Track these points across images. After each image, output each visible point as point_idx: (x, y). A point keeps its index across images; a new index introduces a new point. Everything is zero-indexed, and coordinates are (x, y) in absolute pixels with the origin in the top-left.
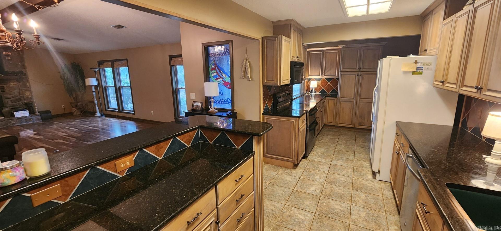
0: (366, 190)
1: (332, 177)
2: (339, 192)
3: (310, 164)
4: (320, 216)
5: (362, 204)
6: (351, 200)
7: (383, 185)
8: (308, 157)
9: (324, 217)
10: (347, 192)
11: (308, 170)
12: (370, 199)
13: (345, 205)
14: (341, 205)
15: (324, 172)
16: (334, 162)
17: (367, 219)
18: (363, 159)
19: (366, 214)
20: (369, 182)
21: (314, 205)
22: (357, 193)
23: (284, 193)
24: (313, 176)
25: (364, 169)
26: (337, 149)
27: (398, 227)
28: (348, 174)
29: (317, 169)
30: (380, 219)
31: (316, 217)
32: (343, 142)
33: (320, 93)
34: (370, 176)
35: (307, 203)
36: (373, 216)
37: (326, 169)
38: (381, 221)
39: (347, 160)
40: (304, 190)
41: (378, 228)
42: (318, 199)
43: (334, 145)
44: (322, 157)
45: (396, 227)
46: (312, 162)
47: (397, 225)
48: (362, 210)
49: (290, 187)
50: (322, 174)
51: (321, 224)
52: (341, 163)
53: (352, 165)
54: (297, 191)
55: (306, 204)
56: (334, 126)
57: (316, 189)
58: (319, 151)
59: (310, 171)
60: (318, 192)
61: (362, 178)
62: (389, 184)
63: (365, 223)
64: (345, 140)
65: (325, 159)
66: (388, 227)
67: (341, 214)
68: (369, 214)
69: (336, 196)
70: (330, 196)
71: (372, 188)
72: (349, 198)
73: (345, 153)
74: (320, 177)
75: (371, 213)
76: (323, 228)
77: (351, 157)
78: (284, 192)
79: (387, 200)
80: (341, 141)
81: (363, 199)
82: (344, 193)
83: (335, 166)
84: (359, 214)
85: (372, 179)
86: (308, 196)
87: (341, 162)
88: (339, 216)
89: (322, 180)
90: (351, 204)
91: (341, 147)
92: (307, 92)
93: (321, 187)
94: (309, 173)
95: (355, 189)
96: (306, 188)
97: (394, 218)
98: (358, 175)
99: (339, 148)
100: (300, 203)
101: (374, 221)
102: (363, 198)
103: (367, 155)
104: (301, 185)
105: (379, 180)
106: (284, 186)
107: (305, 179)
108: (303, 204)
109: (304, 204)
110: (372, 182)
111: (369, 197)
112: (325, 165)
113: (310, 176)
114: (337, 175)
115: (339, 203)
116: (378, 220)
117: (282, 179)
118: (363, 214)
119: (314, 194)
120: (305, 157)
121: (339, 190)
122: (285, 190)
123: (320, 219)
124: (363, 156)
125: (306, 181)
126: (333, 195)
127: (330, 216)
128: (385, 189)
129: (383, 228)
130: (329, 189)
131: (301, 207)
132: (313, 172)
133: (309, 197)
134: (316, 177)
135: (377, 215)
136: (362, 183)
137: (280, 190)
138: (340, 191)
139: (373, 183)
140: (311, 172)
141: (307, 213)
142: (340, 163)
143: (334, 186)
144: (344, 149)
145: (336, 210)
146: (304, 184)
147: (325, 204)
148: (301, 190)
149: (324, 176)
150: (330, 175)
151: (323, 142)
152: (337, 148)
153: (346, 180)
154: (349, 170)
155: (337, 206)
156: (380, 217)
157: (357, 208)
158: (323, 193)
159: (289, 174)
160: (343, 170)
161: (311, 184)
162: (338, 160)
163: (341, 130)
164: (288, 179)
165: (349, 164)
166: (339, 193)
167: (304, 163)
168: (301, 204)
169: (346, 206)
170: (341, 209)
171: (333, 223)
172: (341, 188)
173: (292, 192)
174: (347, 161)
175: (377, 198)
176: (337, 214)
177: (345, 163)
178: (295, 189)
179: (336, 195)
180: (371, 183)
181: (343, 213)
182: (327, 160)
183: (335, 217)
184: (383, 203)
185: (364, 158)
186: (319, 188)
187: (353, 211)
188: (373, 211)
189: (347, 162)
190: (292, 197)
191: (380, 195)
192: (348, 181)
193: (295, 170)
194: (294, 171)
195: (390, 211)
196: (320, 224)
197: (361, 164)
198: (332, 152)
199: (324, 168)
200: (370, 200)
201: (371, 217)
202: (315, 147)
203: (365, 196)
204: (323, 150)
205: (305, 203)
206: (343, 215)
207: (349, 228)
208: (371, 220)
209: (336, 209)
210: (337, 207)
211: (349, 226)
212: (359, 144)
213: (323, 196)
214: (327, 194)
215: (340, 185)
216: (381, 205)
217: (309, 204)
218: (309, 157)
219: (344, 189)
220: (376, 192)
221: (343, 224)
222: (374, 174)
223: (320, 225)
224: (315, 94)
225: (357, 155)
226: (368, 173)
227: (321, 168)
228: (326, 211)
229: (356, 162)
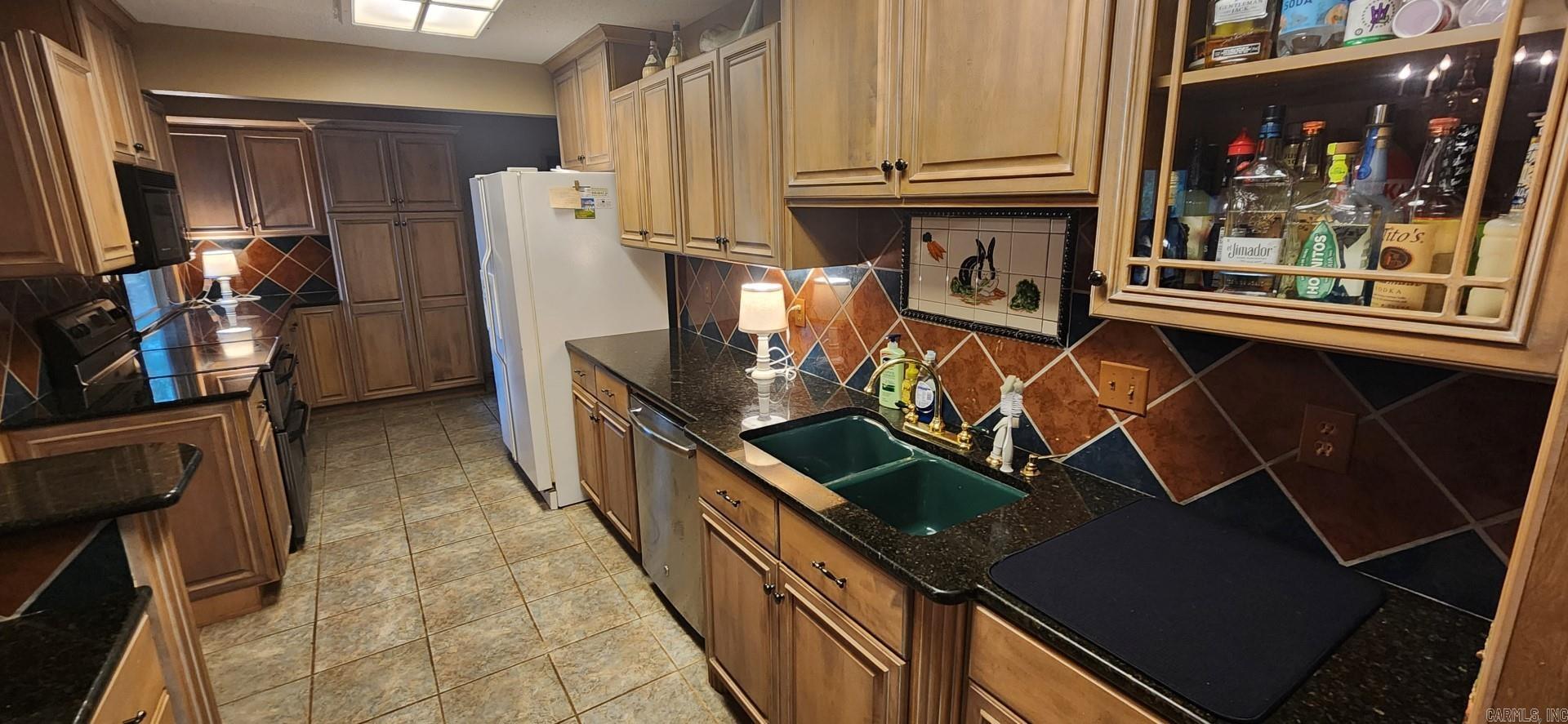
0: (542, 546)
1: (432, 561)
2: (477, 591)
3: (329, 560)
4: (459, 692)
5: (551, 586)
6: (521, 594)
7: (573, 514)
8: (308, 539)
9: (471, 684)
10: (498, 577)
11: (331, 582)
12: (561, 563)
13: (511, 615)
14: (501, 621)
15: (397, 560)
16: (415, 516)
17: (580, 616)
18: (494, 473)
19: (572, 604)
20: (539, 523)
21: (420, 675)
22: (524, 566)
23: (275, 710)
24: (365, 592)
25: (509, 497)
26: (400, 473)
27: (646, 589)
28: (475, 529)
29: (366, 562)
30: (606, 595)
31: (448, 702)
32: (408, 445)
33: (258, 298)
34: (534, 508)
35: (391, 683)
36: (588, 599)
37: (398, 548)
38: (610, 599)
39: (450, 493)
40: (359, 651)
41: (612, 617)
42: (422, 648)
43: (383, 465)
44: (361, 516)
45: (643, 593)
46: (334, 550)
47: (643, 588)
48: (557, 601)
49: (289, 674)
50: (393, 569)
51: (474, 708)
52: (437, 510)
53: (471, 501)
54: (329, 672)
55: (391, 689)
56: (354, 403)
57: (398, 623)
58: (339, 505)
59: (344, 579)
60: (411, 628)
61: (518, 523)
62: (585, 507)
63: (581, 627)
64: (411, 438)
65: (377, 518)
66: (630, 603)
67: (513, 645)
68: (579, 599)
69: (474, 607)
70: (455, 617)
71: (552, 534)
72: (513, 591)
73: (435, 477)
74: (393, 581)
75: (582, 595)
76: (487, 714)
77: (458, 481)
78: (277, 707)
79: (596, 544)
80: (402, 445)
81: (546, 573)
82: (492, 586)
83: (422, 526)
84: (557, 615)
85: (541, 514)
86: (383, 662)
87: (435, 507)
88: (512, 653)
89: (405, 586)
90: (526, 604)
91: (412, 464)
92: (188, 298)
93: (412, 608)
94: (343, 588)
95: (514, 560)
96: (362, 641)
97: (631, 574)
98: (502, 521)
99: (408, 469)
100: (365, 700)
101: (597, 608)
102: (547, 570)
103: (497, 459)
104: (337, 643)
105: (559, 508)
106: (259, 688)
107: (340, 617)
108: (380, 697)
109: (383, 692)
110: (544, 521)
111: (556, 560)
112: (389, 538)
113: (355, 595)
114: (444, 549)
115: (494, 621)
116: (602, 601)
117: (232, 670)
118: (566, 609)
119: (399, 642)
120: (297, 544)
121: (474, 585)
122: (276, 696)
123: (464, 698)
124: (488, 465)
125: (346, 621)
126: (464, 608)
127: (486, 670)
128: (581, 524)
129: (621, 611)
130: (442, 601)
131: (376, 708)
132: (355, 579)
133: (390, 660)
134: (378, 590)
135: (596, 592)
136: (523, 534)
137: (251, 711)
138: (478, 588)
139: (550, 523)
140: (347, 582)
141: (409, 712)
142: (433, 510)
143: (453, 585)
144: (423, 465)
145: (494, 646)
146: (346, 634)
147: (454, 649)
148: (344, 659)
149: (403, 573)
150: (422, 561)
151: (337, 470)
152: (400, 469)
153: (478, 551)
154: (473, 519)
155: (493, 630)
156: (605, 592)
157: (546, 604)
158: (430, 623)
159: (259, 633)
160: (456, 526)
161: (374, 620)
162: (422, 506)
163: (381, 411)
164: (265, 651)
165: (462, 501)
166: (478, 595)
167: (299, 569)
168: (371, 700)
169: (514, 615)
170: (507, 630)
171: (505, 682)
172: (476, 577)
173: (312, 683)
174: (451, 497)
175: (575, 551)
176: (503, 654)
177: (449, 503)
178: (318, 669)
179: (471, 604)
180: (544, 524)
181: (518, 637)
182: (387, 519)
183: (502, 664)
184: (595, 556)
185: (494, 470)
186: (408, 615)
187: (539, 615)
188: (585, 588)
189: (452, 500)
190: (322, 699)
191: (577, 541)
192: (486, 548)
193: (276, 607)
194: (276, 616)
195: (616, 565)
196: (471, 713)
197: (495, 488)
198: (391, 489)
199: (389, 548)
200: (563, 566)
201: (587, 605)
202: (317, 495)
203: (547, 564)
204: (351, 494)
205: (387, 686)
206: (521, 644)
207: (552, 663)
208: (589, 611)
209: (494, 641)
210: (494, 633)
211: (550, 660)
212: (460, 437)
213: (436, 629)
214: (446, 617)
215: (470, 571)
216: (593, 562)
217: (401, 681)
218: (311, 537)
219: (487, 576)
220: (565, 539)
221: (534, 665)
222: (540, 498)
223: (473, 715)
224: (234, 300)
225: (472, 467)
226: (524, 504)
227: (376, 553)
228: (467, 665)
229: (479, 488)
